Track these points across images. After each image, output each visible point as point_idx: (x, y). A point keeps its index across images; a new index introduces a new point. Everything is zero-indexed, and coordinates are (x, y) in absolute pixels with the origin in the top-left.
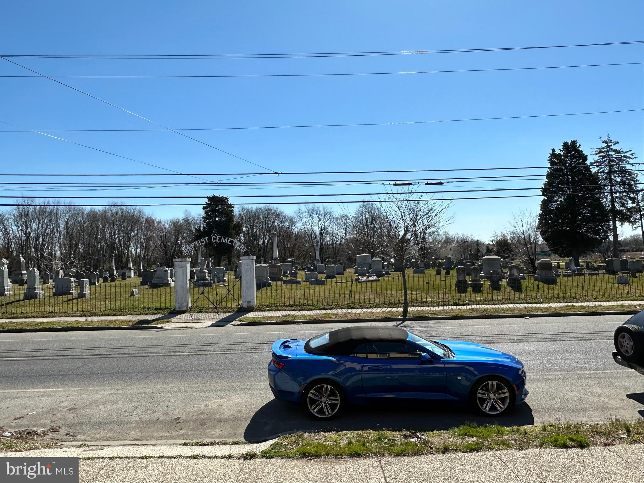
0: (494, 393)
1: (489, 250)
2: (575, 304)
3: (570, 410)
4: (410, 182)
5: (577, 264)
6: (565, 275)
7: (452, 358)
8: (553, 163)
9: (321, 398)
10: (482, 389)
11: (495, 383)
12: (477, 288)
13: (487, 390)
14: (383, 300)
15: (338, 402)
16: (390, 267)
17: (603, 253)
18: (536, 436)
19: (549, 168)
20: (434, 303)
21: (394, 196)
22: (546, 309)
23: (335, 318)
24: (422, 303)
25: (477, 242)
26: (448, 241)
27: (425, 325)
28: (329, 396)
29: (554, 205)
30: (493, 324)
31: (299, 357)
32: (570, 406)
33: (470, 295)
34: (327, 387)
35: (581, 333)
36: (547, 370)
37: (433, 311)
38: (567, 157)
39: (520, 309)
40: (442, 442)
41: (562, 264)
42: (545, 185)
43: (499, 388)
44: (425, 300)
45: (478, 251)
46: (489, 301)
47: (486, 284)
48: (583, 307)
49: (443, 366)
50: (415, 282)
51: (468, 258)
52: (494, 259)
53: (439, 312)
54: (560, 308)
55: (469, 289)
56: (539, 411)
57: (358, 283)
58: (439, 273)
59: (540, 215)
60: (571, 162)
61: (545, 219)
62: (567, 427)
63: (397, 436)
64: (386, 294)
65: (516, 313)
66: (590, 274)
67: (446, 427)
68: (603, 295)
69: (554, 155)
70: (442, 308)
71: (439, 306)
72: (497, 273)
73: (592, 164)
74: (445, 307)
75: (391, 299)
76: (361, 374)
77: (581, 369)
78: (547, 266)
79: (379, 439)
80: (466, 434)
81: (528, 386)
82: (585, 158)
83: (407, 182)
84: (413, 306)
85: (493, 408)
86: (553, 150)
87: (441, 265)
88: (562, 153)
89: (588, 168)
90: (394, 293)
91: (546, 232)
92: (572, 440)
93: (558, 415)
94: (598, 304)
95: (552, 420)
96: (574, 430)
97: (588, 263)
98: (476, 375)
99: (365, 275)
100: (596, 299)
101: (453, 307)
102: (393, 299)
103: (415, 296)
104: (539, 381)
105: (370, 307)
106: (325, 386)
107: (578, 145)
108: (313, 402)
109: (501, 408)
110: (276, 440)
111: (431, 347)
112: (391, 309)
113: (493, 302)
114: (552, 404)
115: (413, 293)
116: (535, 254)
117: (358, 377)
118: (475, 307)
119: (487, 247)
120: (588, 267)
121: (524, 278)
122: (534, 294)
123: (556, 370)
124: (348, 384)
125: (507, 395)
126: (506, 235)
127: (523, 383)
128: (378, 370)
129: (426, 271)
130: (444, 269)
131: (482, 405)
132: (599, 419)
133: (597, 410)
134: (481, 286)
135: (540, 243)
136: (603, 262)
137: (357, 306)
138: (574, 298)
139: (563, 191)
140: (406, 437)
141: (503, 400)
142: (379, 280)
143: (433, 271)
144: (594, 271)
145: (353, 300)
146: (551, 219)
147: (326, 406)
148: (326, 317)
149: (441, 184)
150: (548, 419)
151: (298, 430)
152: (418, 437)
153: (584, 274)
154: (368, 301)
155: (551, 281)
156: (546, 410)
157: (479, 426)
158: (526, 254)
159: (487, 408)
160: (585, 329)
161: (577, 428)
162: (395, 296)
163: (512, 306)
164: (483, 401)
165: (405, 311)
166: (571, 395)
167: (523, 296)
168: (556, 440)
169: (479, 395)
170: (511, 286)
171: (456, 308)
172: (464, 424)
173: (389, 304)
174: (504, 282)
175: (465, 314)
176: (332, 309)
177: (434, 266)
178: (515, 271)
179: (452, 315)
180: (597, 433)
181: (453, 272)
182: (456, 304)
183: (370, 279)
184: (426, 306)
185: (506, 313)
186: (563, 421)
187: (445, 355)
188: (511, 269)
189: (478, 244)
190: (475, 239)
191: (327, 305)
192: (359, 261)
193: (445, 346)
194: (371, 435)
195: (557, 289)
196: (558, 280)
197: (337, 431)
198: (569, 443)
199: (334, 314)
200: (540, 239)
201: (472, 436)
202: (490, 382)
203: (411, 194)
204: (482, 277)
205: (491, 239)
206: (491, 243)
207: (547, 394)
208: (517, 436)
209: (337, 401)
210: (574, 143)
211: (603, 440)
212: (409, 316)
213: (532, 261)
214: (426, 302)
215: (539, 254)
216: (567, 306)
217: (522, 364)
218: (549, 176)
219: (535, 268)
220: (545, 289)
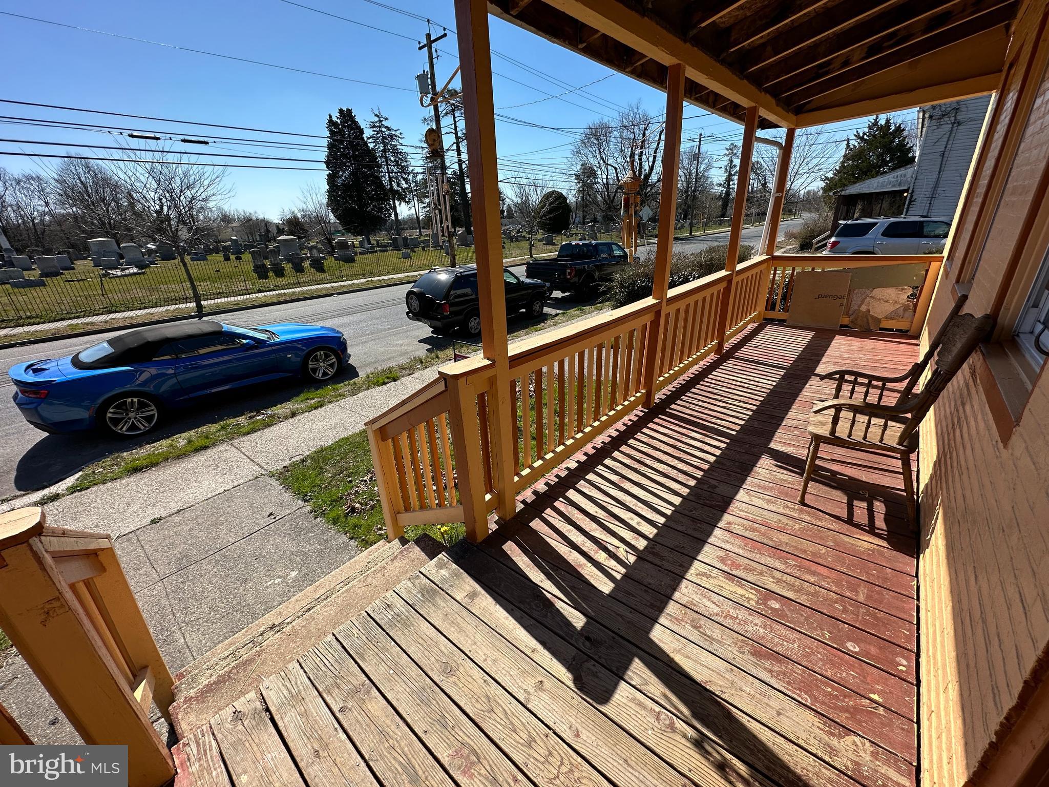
0: (323, 361)
1: (280, 231)
2: (373, 279)
3: (383, 361)
4: (158, 135)
5: (369, 243)
6: (361, 253)
7: (277, 340)
8: (332, 132)
9: (127, 414)
10: (312, 361)
11: (322, 353)
12: (280, 273)
13: (317, 360)
14: (162, 297)
15: (155, 412)
16: (153, 255)
17: (388, 230)
18: (364, 383)
19: (328, 137)
20: (233, 292)
21: (135, 154)
22: (350, 285)
23: (90, 328)
24: (218, 294)
25: (264, 220)
26: (226, 219)
27: (230, 317)
28: (138, 409)
29: (340, 181)
30: (305, 306)
31: (70, 377)
32: (383, 358)
33: (273, 280)
34: (132, 400)
35: (382, 302)
36: (361, 336)
37: (235, 301)
38: (345, 127)
39: (327, 289)
40: (288, 411)
41: (356, 243)
42: (327, 156)
43: (327, 356)
44: (221, 291)
45: (268, 231)
46: (294, 284)
47: (288, 267)
48: (380, 281)
49: (270, 348)
50: (198, 271)
51: (258, 239)
52: (291, 240)
53: (243, 301)
54: (362, 283)
55: (271, 274)
56: (361, 367)
57: (107, 279)
58: (227, 258)
59: (328, 191)
60: (349, 133)
61: (333, 195)
62: (384, 371)
63: (242, 420)
64: (163, 290)
65: (324, 293)
66: (381, 251)
67: (287, 399)
68: (393, 269)
69: (331, 122)
70: (245, 297)
71: (240, 295)
72: (298, 255)
73: (368, 138)
74: (248, 296)
75: (172, 294)
76: (176, 377)
77: (385, 330)
78: (343, 245)
79: (223, 428)
80: (308, 399)
81: (349, 351)
82: (362, 132)
83: (152, 135)
84: (207, 299)
85: (325, 374)
86: (330, 116)
87: (226, 249)
88: (339, 121)
89: (366, 144)
90: (177, 287)
91: (338, 209)
92: (388, 378)
93: (375, 365)
94: (390, 277)
95: (372, 370)
96: (388, 371)
97: (377, 241)
98: (304, 350)
99: (116, 268)
100: (388, 273)
101: (257, 295)
102: (177, 295)
103: (207, 287)
104: (357, 345)
105: (145, 308)
106: (129, 400)
107: (353, 114)
108: (116, 422)
109: (331, 372)
110: (81, 473)
111: (251, 333)
112: (177, 306)
113: (299, 284)
114: (370, 359)
115: (202, 284)
116: (331, 234)
117: (174, 381)
118: (282, 291)
119: (277, 226)
120: (378, 245)
121: (324, 258)
122: (337, 273)
123: (368, 334)
124: (162, 390)
125: (334, 360)
126: (296, 212)
127: (345, 348)
128: (196, 368)
129: (209, 257)
130: (233, 254)
131: (315, 374)
132: (403, 361)
133: (401, 355)
134: (283, 269)
135: (332, 221)
136: (390, 240)
137: (123, 309)
138: (371, 274)
139: (346, 166)
140: (251, 418)
141: (332, 365)
142: (143, 273)
143: (220, 257)
144: (384, 248)
145: (112, 301)
146: (339, 196)
147: (139, 421)
148: (73, 329)
149: (207, 143)
150: (369, 370)
151: (111, 453)
152: (263, 414)
153: (376, 252)
154: (138, 300)
155: (350, 260)
156: (366, 365)
157: (317, 390)
158: (323, 232)
159: (319, 375)
160: (384, 299)
161: (390, 370)
162: (178, 290)
163: (319, 286)
164: (315, 370)
165: (200, 307)
166: (382, 350)
167: (327, 276)
168: (378, 381)
169: (311, 366)
170: (314, 268)
171: (260, 295)
172: (303, 392)
173: (172, 300)
174: (306, 264)
175: (273, 300)
176: (78, 317)
177: (217, 251)
178: (315, 252)
179: (259, 303)
180: (403, 369)
181: (247, 257)
182: (260, 291)
183: (127, 272)
184: (224, 297)
185: (315, 294)
186: (380, 368)
187: (268, 338)
188: (311, 249)
189: (266, 223)
190: (261, 217)
191: (68, 313)
192: (94, 248)
193: (267, 331)
194: (213, 428)
195: (356, 267)
196: (356, 258)
197: (168, 437)
198: (386, 380)
199: (87, 324)
200: (332, 218)
201: (313, 399)
202: (318, 353)
203: (165, 153)
204: (282, 260)
205: (279, 217)
206: (281, 222)
207: (365, 353)
208: (349, 388)
209: (153, 411)
210: (349, 111)
211: (408, 372)
212: (205, 311)
213: (329, 241)
214: (223, 293)
215: (333, 234)
216: (367, 281)
217: (341, 333)
218: (330, 147)
219: (333, 248)
220: (346, 268)
